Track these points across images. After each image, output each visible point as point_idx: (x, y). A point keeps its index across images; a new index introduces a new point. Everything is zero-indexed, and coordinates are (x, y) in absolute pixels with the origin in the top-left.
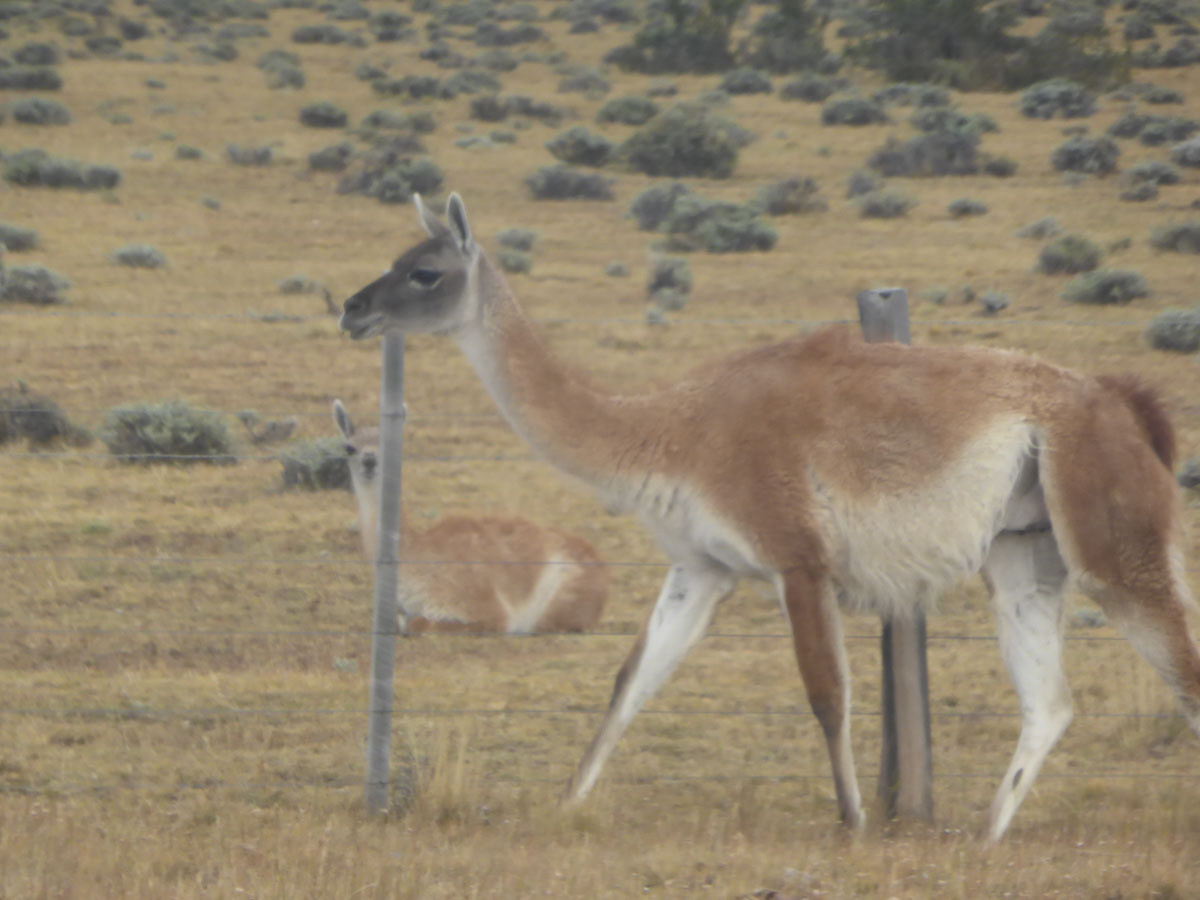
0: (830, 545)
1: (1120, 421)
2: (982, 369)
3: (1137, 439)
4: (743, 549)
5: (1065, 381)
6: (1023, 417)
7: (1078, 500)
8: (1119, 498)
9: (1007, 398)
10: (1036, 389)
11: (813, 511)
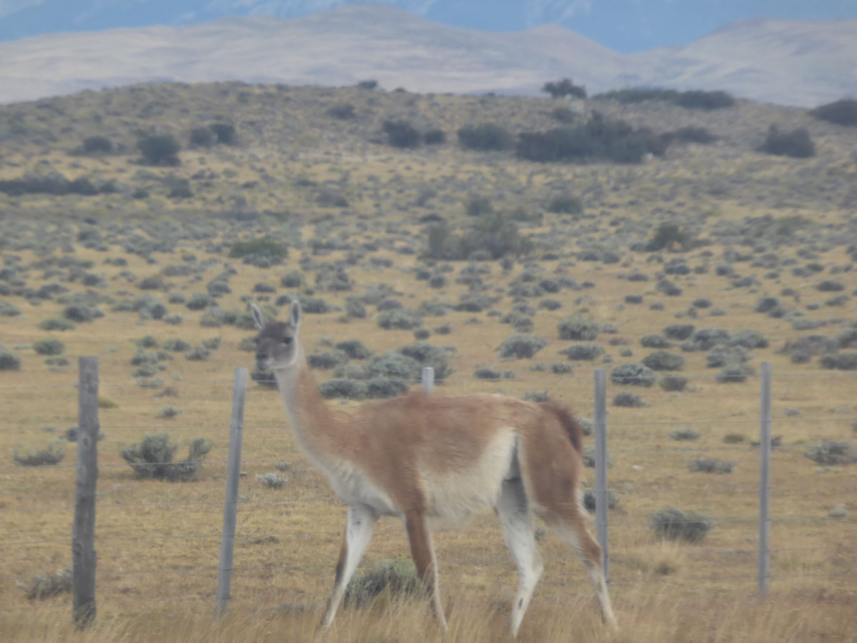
0: (428, 496)
1: (554, 427)
2: (490, 405)
3: (563, 436)
4: (388, 501)
5: (528, 409)
6: (512, 429)
7: (536, 466)
8: (554, 465)
9: (503, 420)
10: (515, 414)
11: (420, 481)
